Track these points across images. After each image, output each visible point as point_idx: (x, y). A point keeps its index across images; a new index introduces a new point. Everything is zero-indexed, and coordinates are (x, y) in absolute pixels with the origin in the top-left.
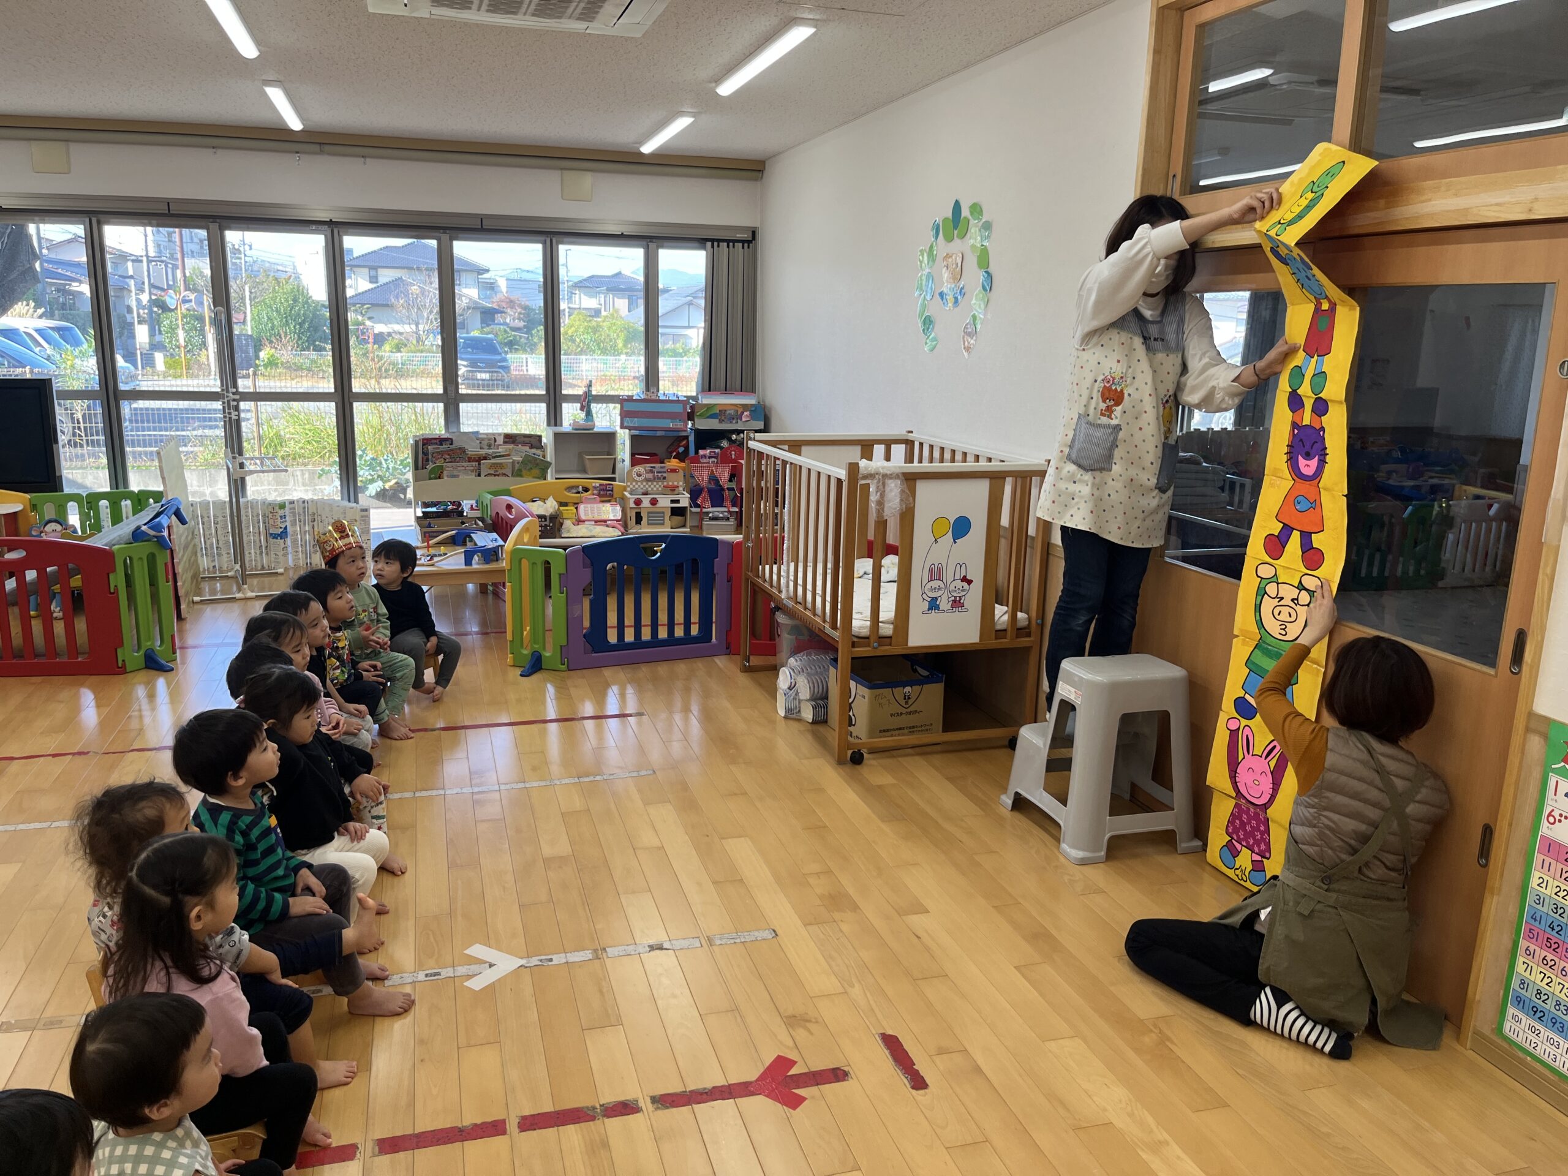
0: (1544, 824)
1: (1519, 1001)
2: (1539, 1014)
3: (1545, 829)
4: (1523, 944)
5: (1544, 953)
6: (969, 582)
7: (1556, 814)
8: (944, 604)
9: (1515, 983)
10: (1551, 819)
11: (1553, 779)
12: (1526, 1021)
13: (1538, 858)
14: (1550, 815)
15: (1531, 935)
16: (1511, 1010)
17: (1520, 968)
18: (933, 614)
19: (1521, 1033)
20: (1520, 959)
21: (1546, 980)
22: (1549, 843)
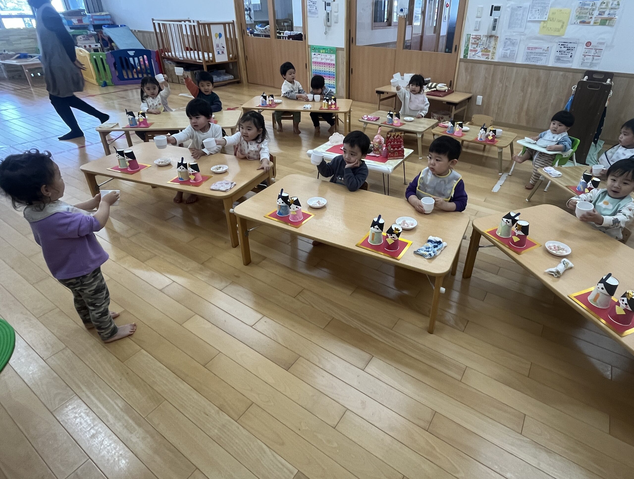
3: (312, 60)
6: (224, 48)
7: (313, 57)
8: (220, 52)
13: (312, 64)
18: (219, 55)
22: (313, 62)
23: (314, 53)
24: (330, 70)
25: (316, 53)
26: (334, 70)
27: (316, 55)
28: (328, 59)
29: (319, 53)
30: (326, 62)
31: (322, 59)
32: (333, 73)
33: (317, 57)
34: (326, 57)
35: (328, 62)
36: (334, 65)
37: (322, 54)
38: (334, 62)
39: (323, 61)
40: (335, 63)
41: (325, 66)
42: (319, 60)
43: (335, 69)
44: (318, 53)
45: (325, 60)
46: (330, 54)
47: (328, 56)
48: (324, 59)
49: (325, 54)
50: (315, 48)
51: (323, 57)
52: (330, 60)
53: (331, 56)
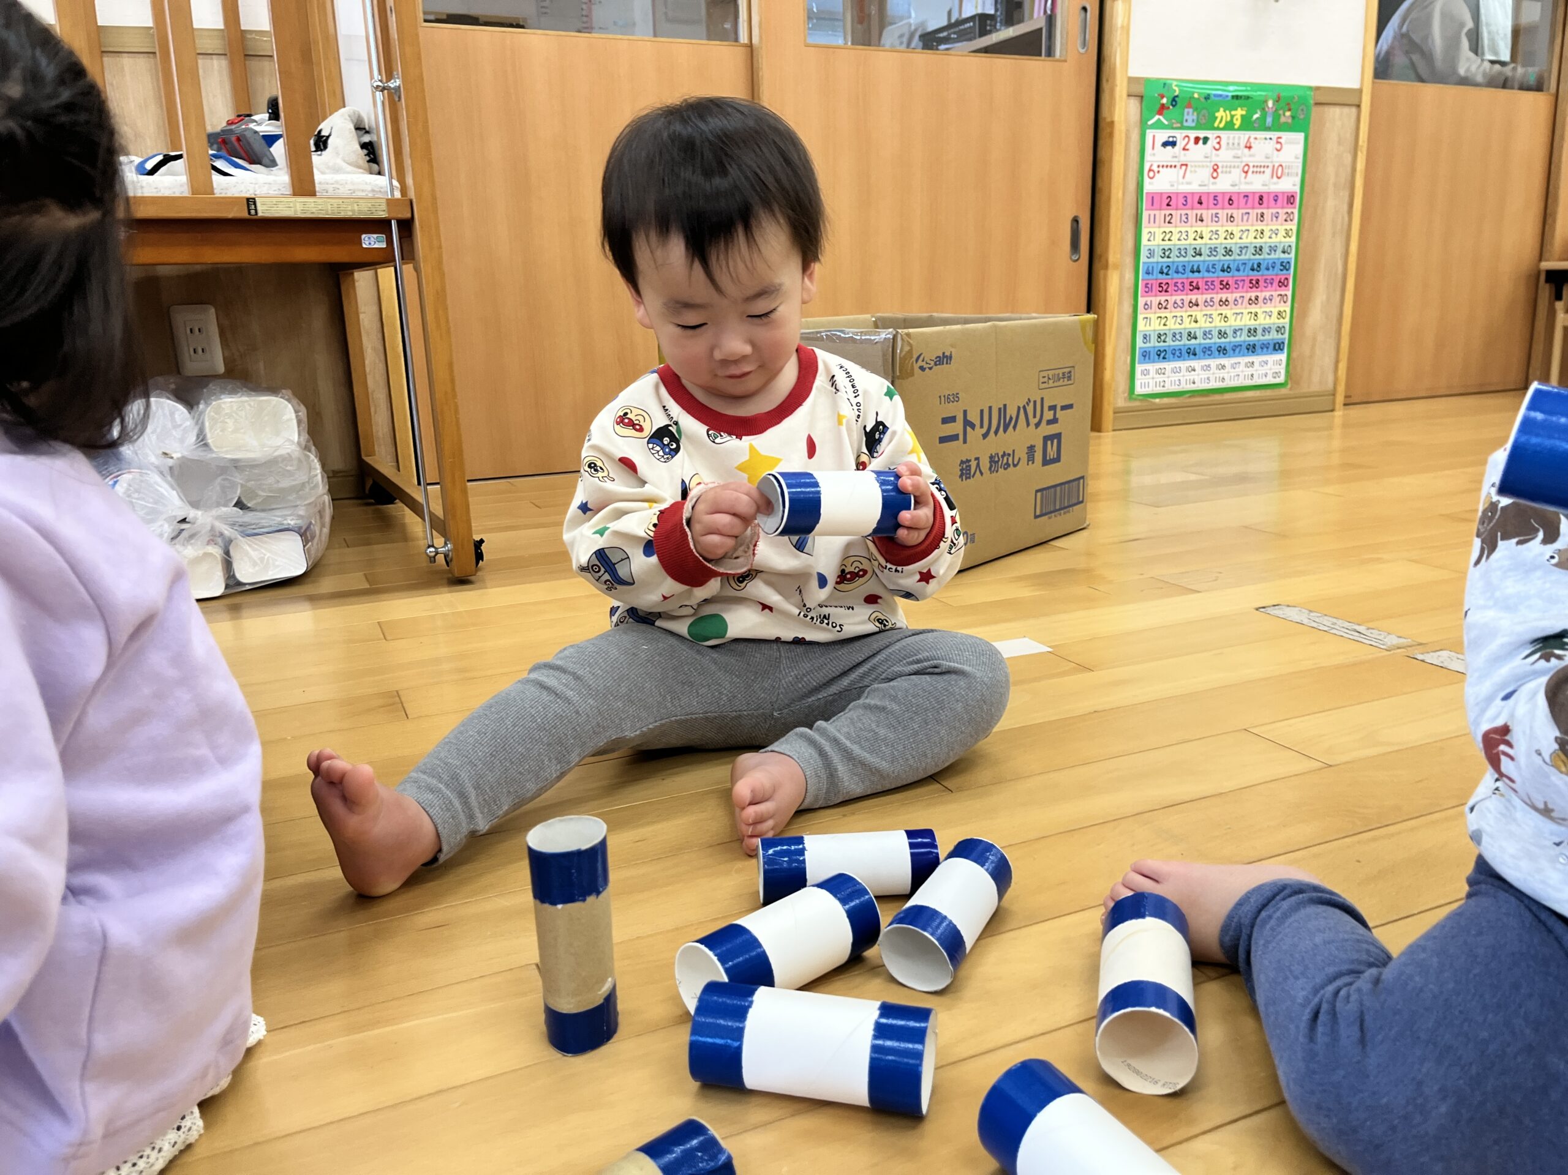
0: (1146, 180)
1: (1146, 356)
2: (1162, 355)
3: (1149, 186)
4: (1141, 301)
5: (1158, 299)
7: (1155, 168)
9: (1139, 343)
10: (1151, 174)
11: (1149, 134)
12: (1152, 367)
13: (1145, 215)
14: (1150, 170)
15: (1148, 289)
16: (1139, 368)
17: (1141, 326)
19: (1151, 381)
20: (1140, 317)
21: (1163, 321)
22: (1153, 198)
23: (1163, 136)
24: (1259, 242)
25: (1179, 135)
26: (1287, 234)
27: (1180, 144)
28: (1259, 169)
29: (1202, 134)
30: (1244, 188)
31: (1216, 169)
32: (1279, 255)
33: (1184, 157)
34: (1246, 157)
35: (1257, 184)
36: (1290, 199)
37: (1224, 135)
38: (1290, 184)
39: (1224, 184)
40: (1297, 189)
41: (1232, 218)
42: (1196, 182)
43: (1294, 226)
44: (1192, 134)
45: (1237, 174)
46: (1274, 135)
47: (1263, 144)
48: (1229, 169)
49: (1244, 136)
50: (1174, 101)
51: (1224, 156)
52: (1268, 171)
53: (1278, 146)
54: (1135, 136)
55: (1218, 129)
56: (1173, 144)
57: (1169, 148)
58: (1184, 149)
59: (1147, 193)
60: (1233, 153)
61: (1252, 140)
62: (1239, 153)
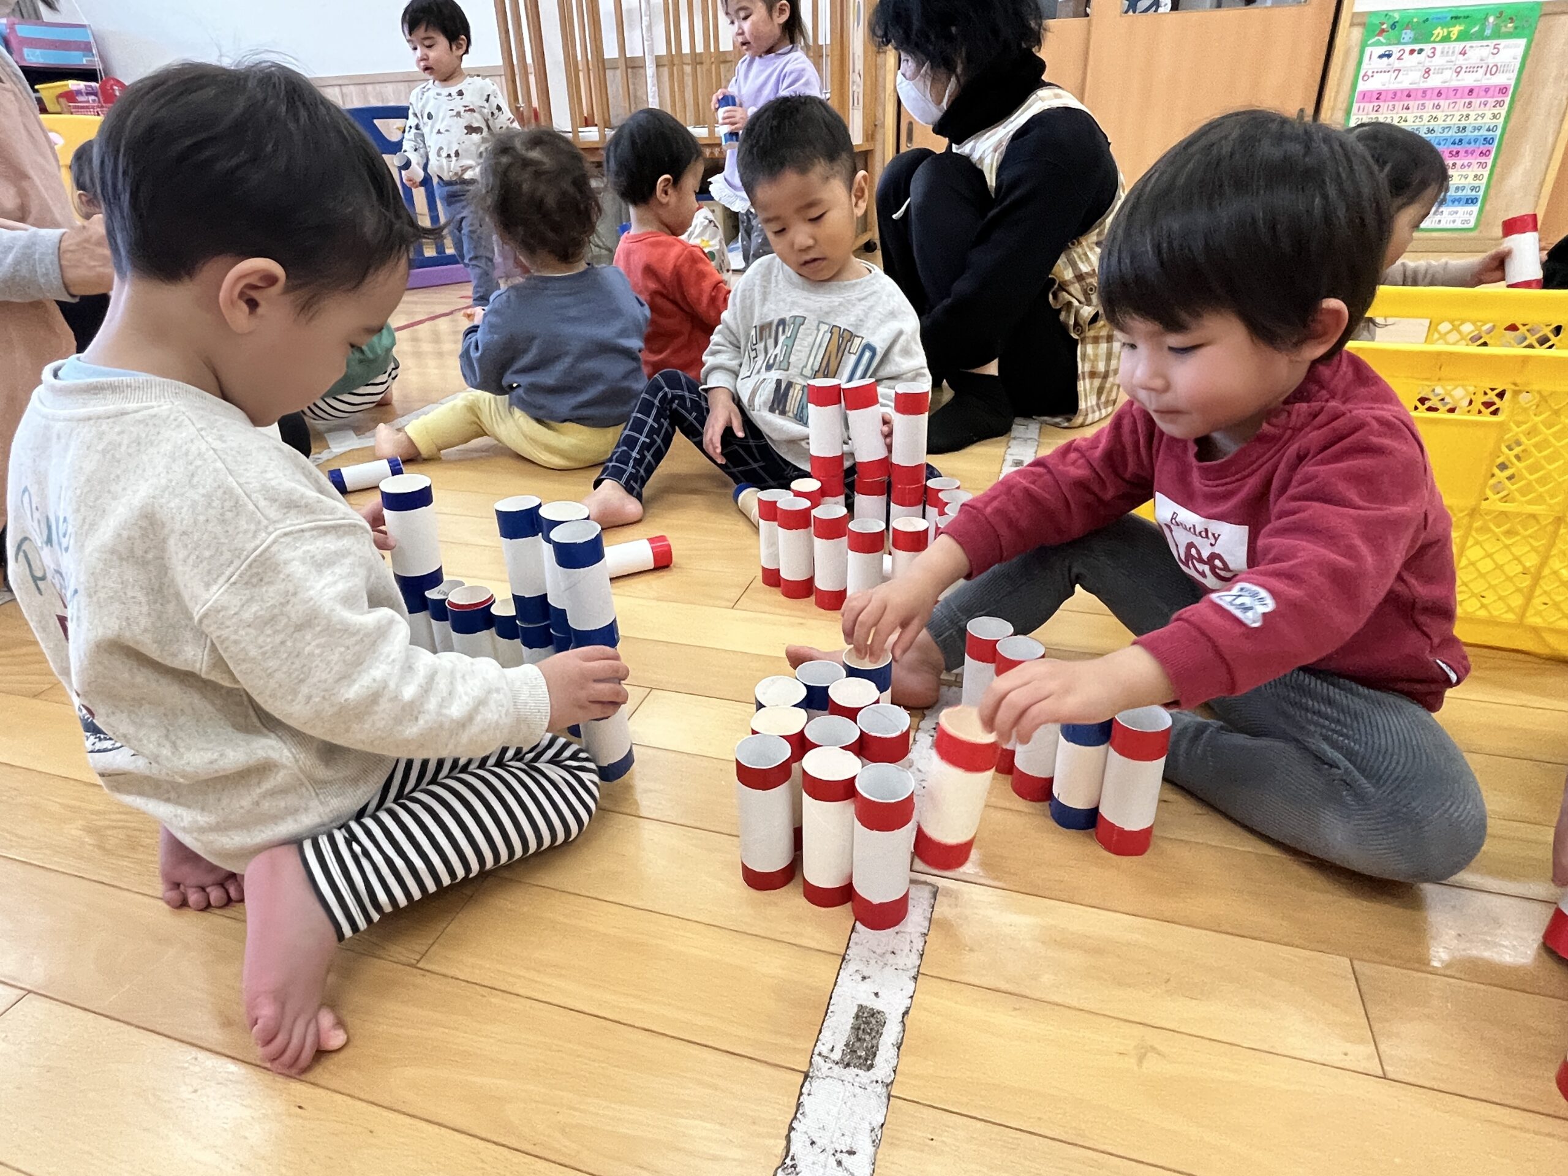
0: (1361, 82)
3: (1362, 86)
7: (1370, 73)
10: (1366, 78)
11: (1368, 50)
13: (1355, 106)
14: (1365, 76)
22: (1364, 96)
23: (1381, 50)
24: (1463, 123)
25: (1395, 50)
26: (1494, 116)
27: (1395, 56)
28: (1472, 69)
29: (1417, 47)
30: (1454, 84)
31: (1428, 72)
32: (1484, 132)
33: (1397, 64)
34: (1461, 60)
35: (1468, 80)
36: (1503, 90)
37: (1439, 47)
38: (1506, 78)
39: (1435, 81)
40: (1512, 83)
41: (1438, 107)
42: (1405, 82)
43: (1503, 111)
44: (1408, 48)
45: (1448, 74)
46: (1492, 43)
47: (1478, 51)
48: (1441, 71)
49: (1459, 46)
50: (1393, 26)
51: (1438, 61)
52: (1481, 71)
53: (1495, 51)
54: (1355, 54)
55: (1434, 42)
56: (1389, 56)
57: (1385, 59)
58: (1399, 59)
59: (1360, 92)
60: (1448, 58)
61: (1467, 48)
62: (1453, 58)
